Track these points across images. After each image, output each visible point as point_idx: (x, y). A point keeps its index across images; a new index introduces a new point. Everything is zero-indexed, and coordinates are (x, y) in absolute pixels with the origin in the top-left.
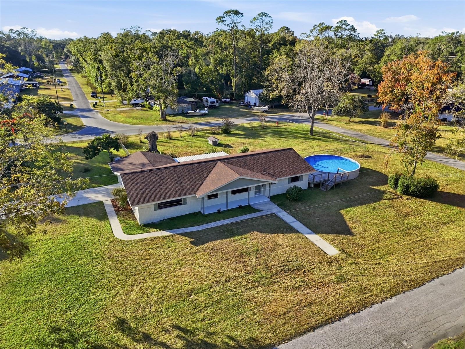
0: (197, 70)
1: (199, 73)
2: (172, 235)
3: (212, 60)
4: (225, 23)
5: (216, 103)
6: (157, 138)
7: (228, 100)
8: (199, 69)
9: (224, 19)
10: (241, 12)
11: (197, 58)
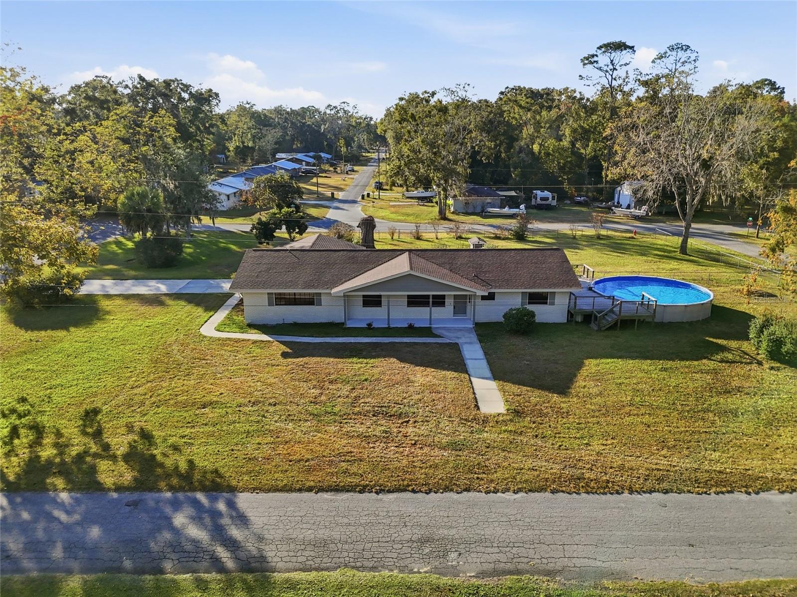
0: (536, 148)
1: (540, 153)
2: (269, 341)
3: (568, 132)
4: (595, 64)
5: (550, 200)
6: (374, 226)
7: (582, 198)
8: (541, 145)
9: (595, 59)
10: (631, 45)
11: (538, 125)
